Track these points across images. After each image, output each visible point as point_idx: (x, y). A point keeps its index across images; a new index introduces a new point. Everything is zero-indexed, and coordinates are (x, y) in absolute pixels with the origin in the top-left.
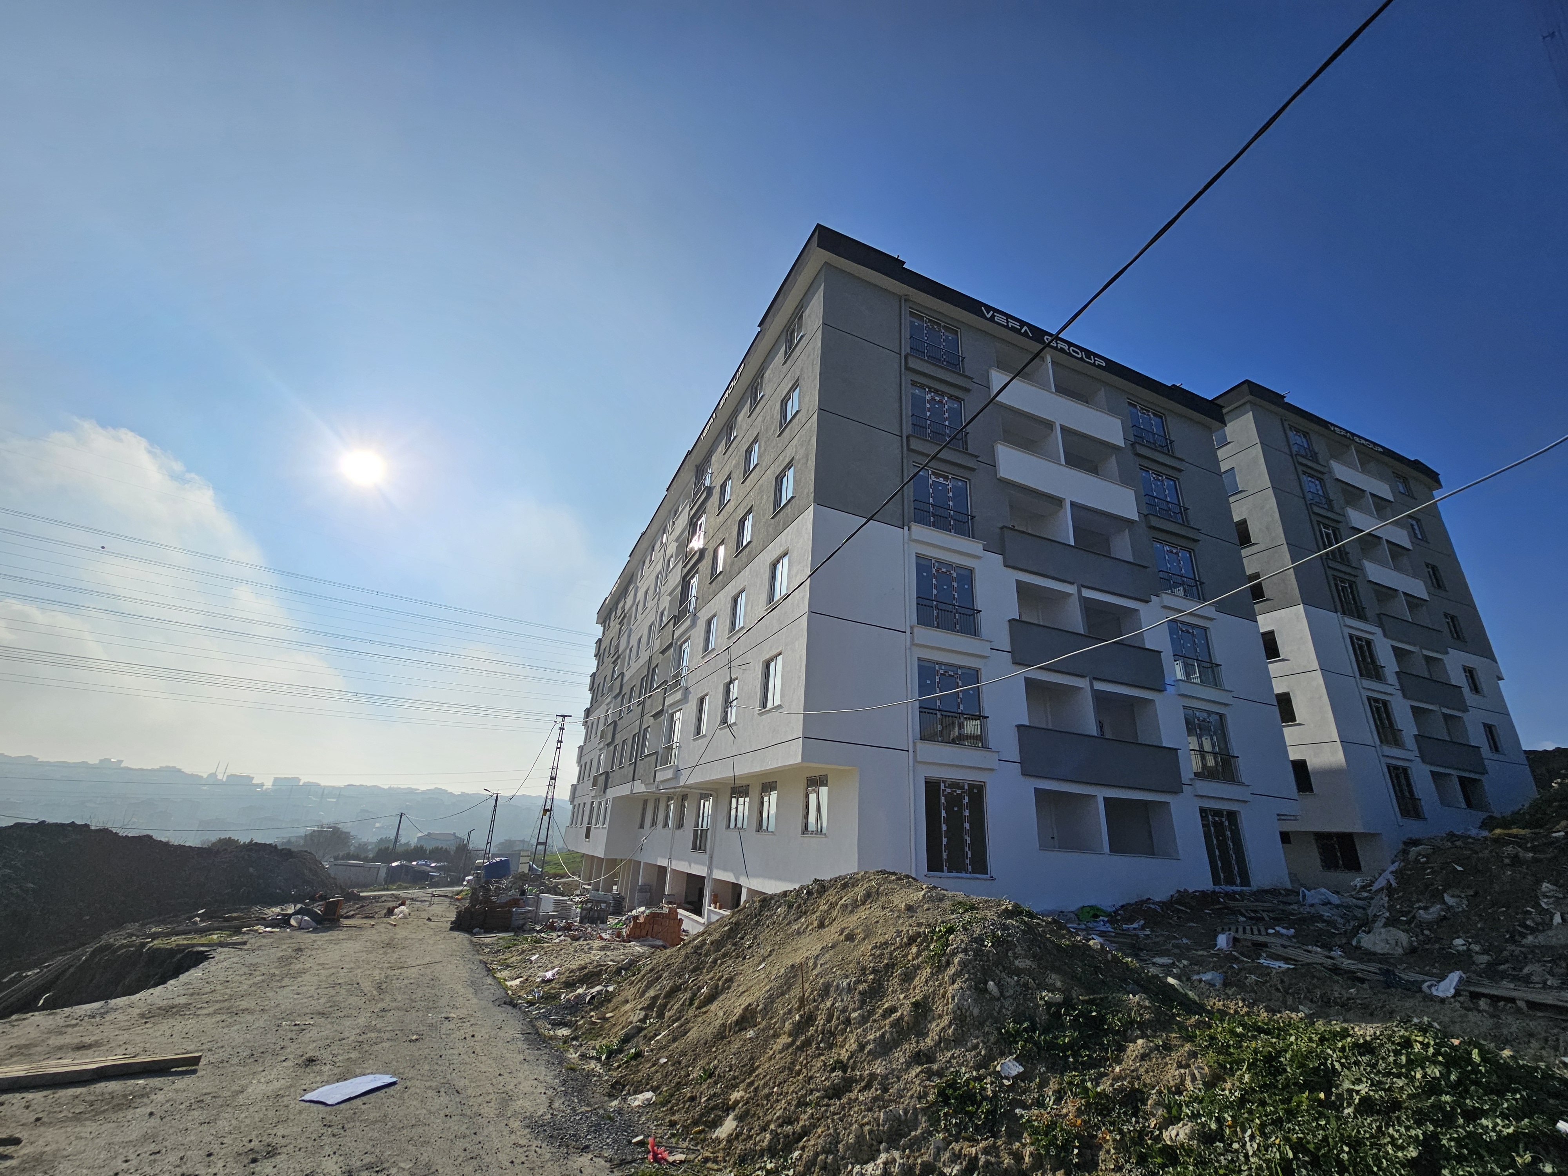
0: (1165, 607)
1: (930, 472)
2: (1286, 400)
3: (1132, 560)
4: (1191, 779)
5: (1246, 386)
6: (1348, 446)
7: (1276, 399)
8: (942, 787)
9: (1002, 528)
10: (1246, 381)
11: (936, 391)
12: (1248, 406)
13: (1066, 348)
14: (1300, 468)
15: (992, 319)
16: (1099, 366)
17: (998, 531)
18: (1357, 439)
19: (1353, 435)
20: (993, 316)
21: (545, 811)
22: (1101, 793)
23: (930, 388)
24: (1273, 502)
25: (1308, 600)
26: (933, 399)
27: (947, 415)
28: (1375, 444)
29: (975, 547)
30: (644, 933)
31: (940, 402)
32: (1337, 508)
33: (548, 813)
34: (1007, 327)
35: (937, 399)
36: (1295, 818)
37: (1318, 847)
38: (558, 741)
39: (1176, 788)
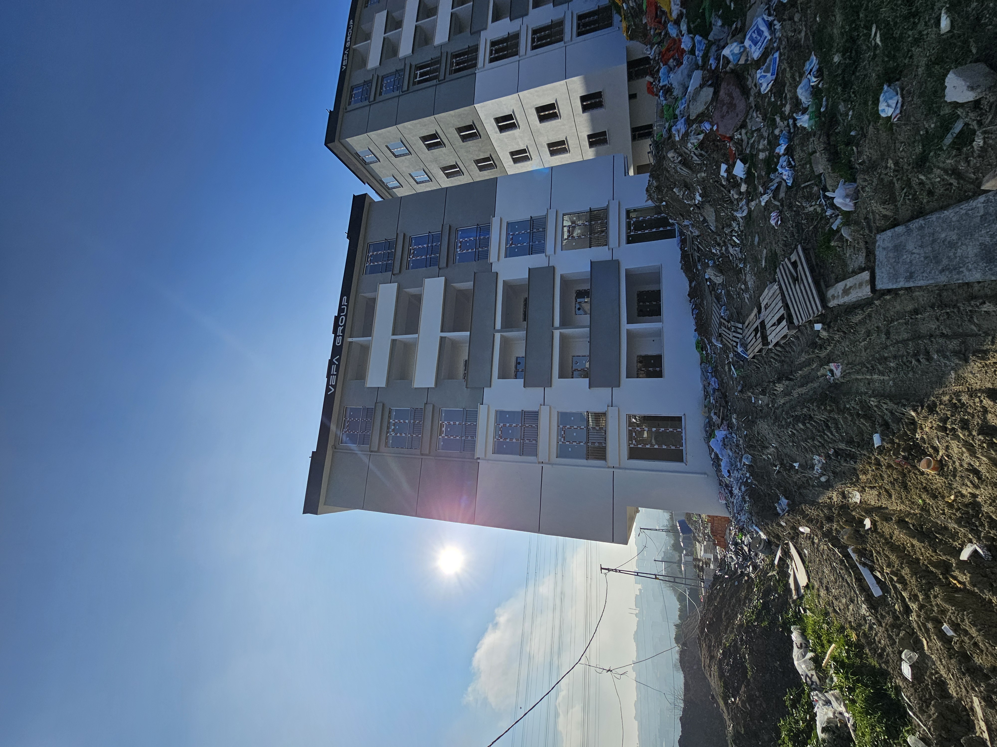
0: (498, 260)
1: (440, 437)
2: (332, 110)
3: (472, 283)
4: (609, 249)
5: (329, 145)
6: (354, 50)
7: (333, 117)
8: (632, 446)
9: (467, 387)
10: (326, 144)
11: (388, 428)
12: (343, 141)
13: (341, 328)
14: (379, 98)
15: (334, 387)
16: (348, 301)
17: (469, 390)
18: (348, 44)
19: (345, 48)
20: (332, 385)
21: (656, 578)
22: (625, 327)
23: (387, 433)
24: (407, 124)
25: (471, 102)
26: (393, 430)
27: (402, 421)
28: (348, 28)
29: (482, 410)
30: (722, 539)
31: (394, 425)
32: (400, 66)
33: (657, 576)
34: (337, 375)
35: (393, 427)
36: (626, 158)
37: (638, 78)
38: (616, 572)
39: (615, 264)
